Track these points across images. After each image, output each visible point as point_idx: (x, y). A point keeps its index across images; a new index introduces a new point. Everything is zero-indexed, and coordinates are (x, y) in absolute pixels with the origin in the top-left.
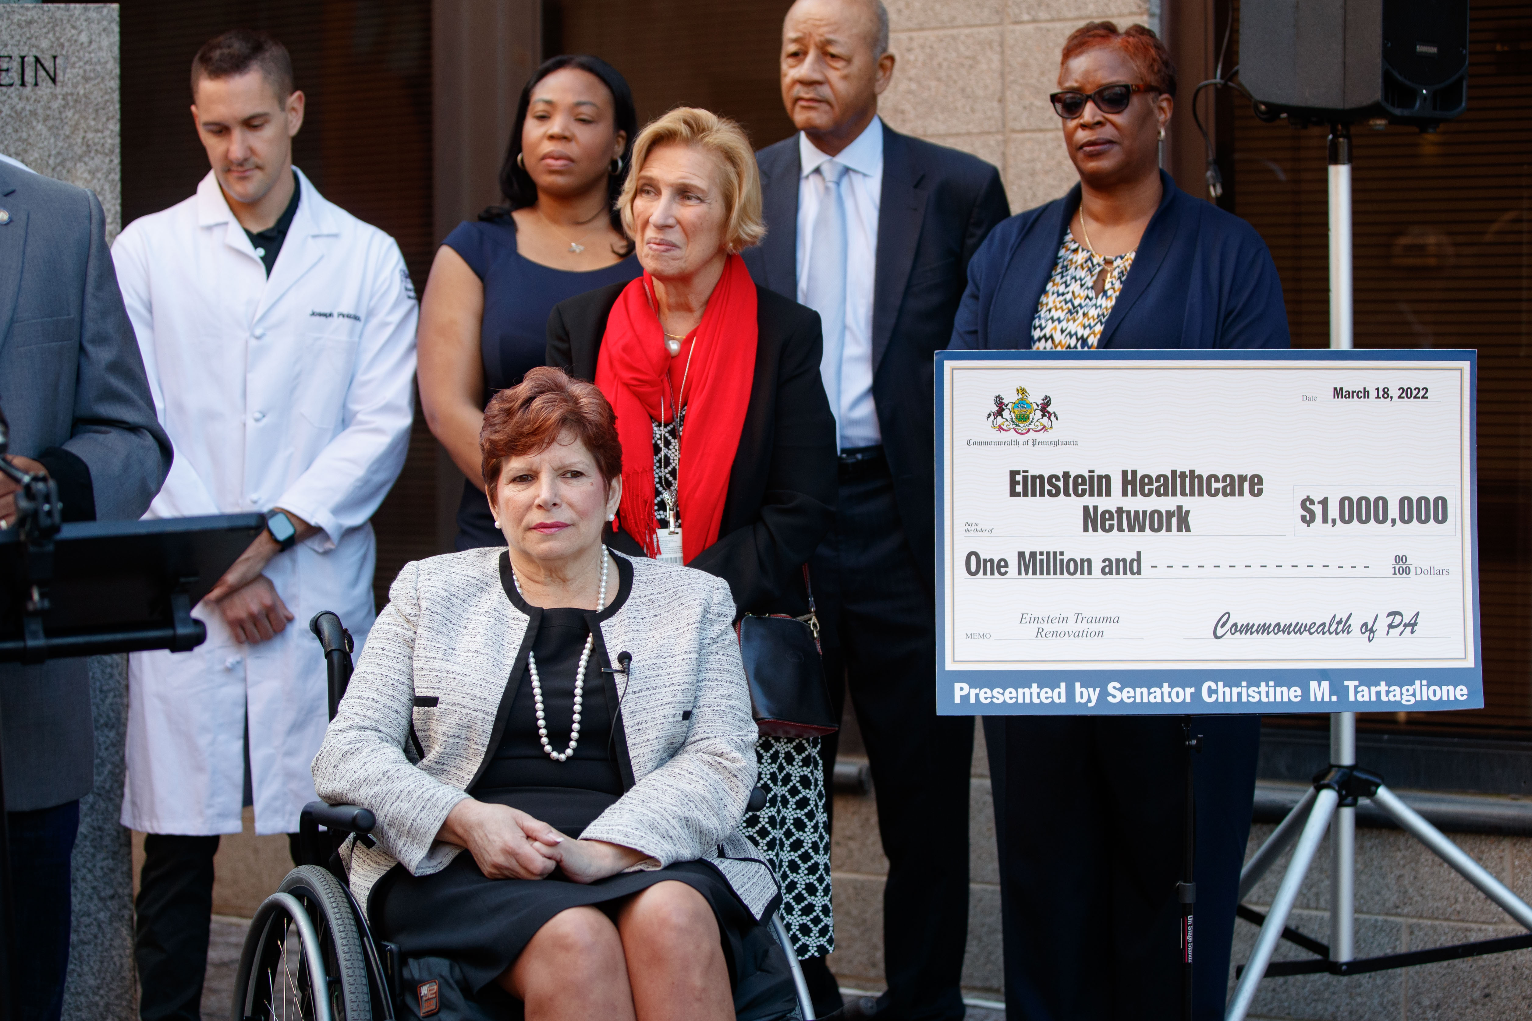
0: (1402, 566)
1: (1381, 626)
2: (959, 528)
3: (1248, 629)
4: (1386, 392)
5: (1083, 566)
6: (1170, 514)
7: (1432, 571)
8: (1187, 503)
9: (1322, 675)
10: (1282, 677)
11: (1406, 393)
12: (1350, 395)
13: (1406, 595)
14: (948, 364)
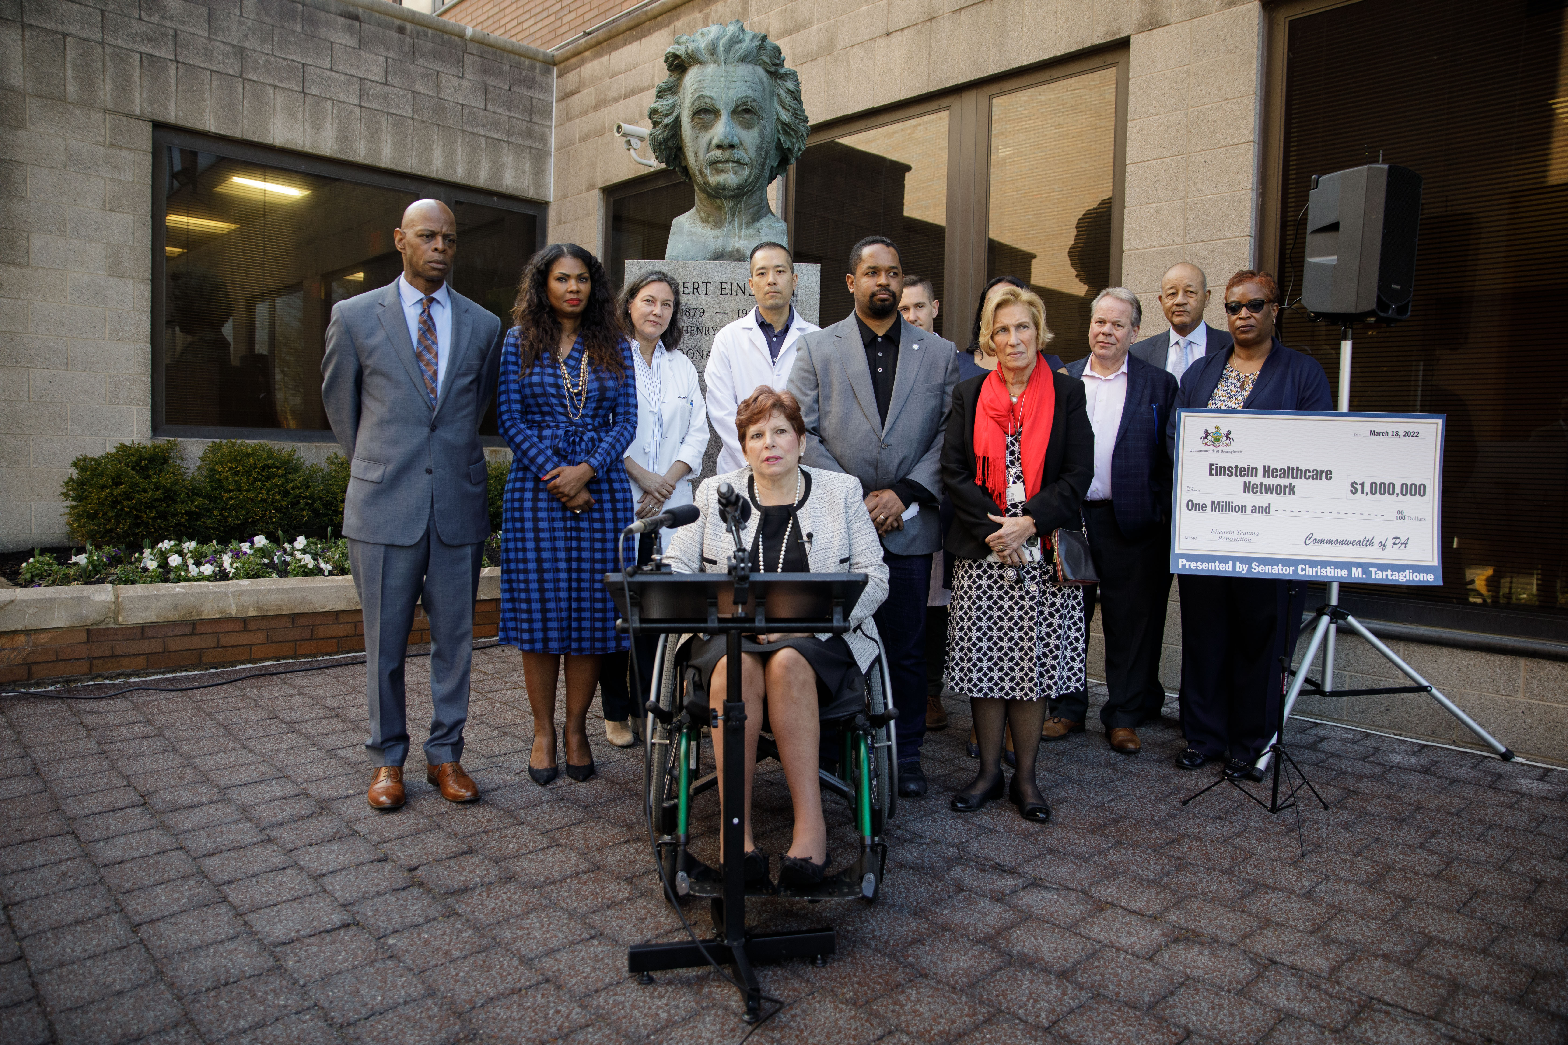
0: (1401, 515)
1: (1389, 543)
2: (1184, 489)
3: (1322, 541)
4: (1397, 434)
5: (1242, 509)
6: (1285, 487)
7: (1417, 519)
8: (1294, 482)
9: (1358, 565)
10: (1338, 565)
11: (1407, 434)
12: (1378, 434)
13: (1403, 530)
14: (1183, 414)
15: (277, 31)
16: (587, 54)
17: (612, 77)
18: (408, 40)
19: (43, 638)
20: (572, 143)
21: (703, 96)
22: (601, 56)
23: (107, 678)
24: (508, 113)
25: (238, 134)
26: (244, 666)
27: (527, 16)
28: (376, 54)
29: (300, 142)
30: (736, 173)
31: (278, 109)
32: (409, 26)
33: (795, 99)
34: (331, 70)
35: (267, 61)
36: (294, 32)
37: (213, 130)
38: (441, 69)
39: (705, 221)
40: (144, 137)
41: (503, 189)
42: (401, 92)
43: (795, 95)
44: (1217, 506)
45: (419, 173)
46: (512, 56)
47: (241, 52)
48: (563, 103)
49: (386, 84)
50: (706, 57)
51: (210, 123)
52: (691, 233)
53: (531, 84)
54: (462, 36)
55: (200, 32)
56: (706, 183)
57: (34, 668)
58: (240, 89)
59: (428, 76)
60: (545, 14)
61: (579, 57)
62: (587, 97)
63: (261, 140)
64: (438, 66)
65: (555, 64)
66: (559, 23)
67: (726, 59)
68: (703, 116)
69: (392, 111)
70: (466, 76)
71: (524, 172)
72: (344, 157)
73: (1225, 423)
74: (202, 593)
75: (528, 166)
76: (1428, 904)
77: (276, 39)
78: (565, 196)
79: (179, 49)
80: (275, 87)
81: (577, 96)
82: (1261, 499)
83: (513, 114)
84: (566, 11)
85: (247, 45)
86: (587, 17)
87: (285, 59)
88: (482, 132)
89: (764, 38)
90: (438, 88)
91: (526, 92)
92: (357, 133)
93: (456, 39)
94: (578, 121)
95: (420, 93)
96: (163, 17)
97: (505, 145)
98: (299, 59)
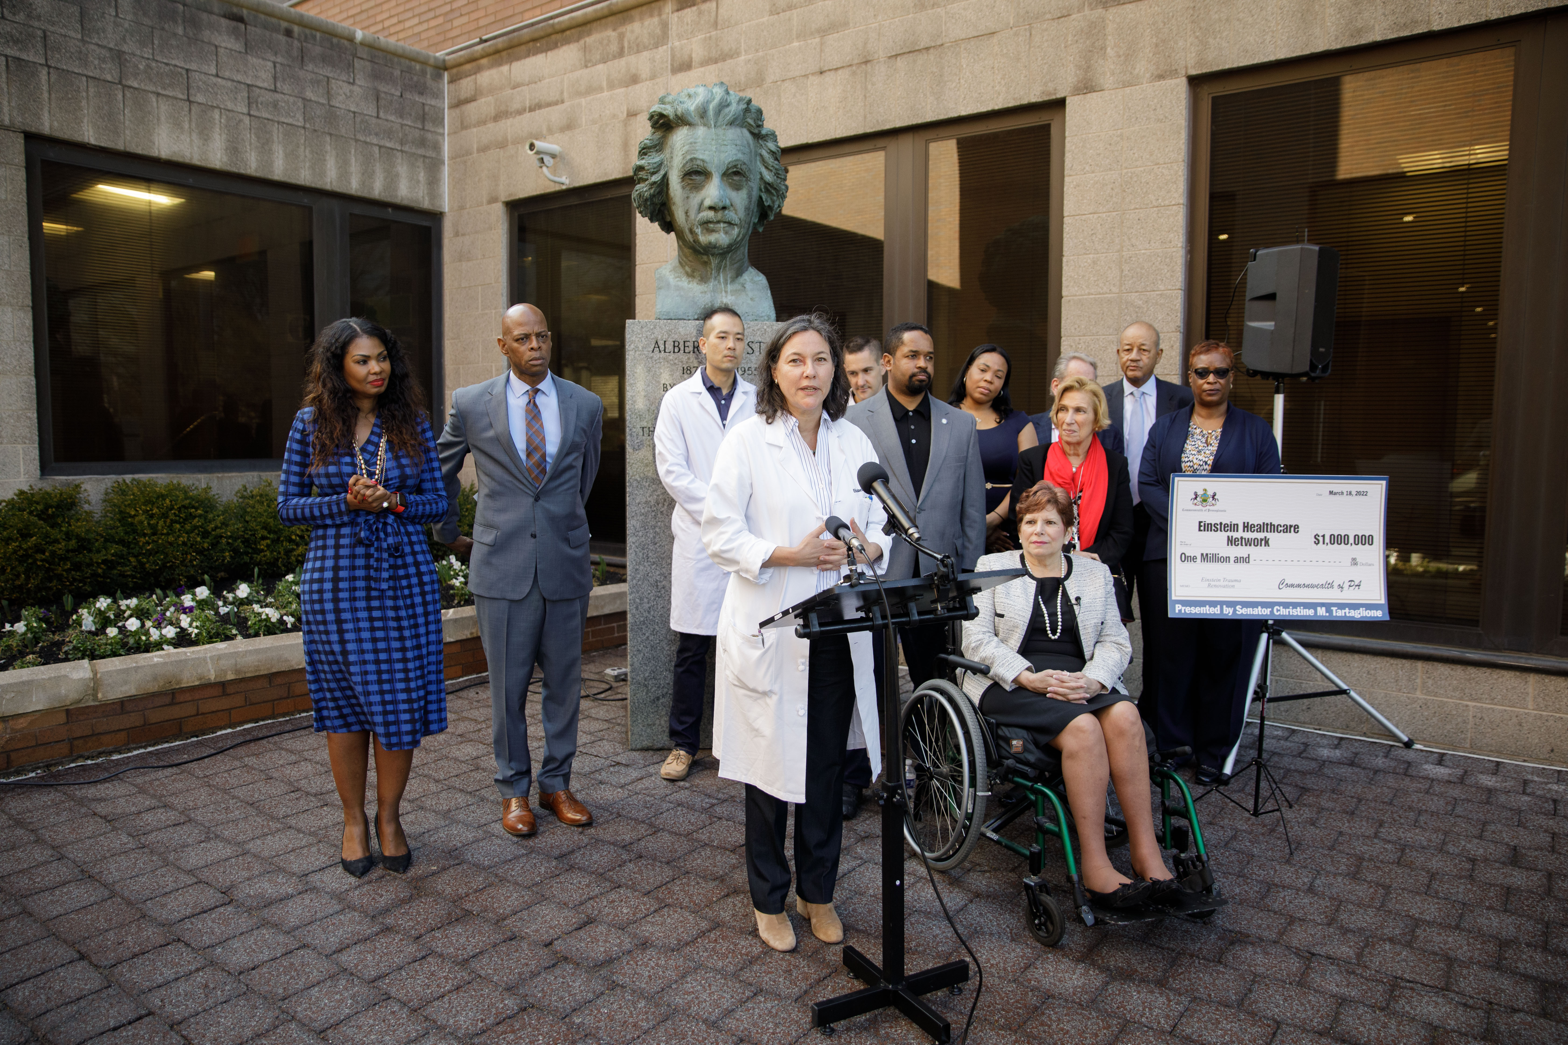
0: (1354, 562)
1: (1346, 586)
2: (1178, 543)
3: (1292, 586)
4: (1350, 493)
5: (1227, 559)
6: (1261, 540)
7: (1367, 565)
8: (1269, 535)
9: (1322, 605)
10: (1306, 605)
11: (1359, 493)
12: (1335, 494)
13: (1356, 574)
14: (1176, 479)
15: (157, 33)
16: (484, 61)
17: (514, 88)
18: (296, 44)
19: (22, 723)
20: (468, 153)
21: (695, 159)
22: (501, 65)
23: (88, 758)
24: (400, 120)
25: (120, 146)
26: (224, 732)
27: (410, 14)
28: (263, 59)
29: (188, 154)
30: (726, 233)
31: (163, 118)
32: (296, 29)
33: (776, 159)
34: (217, 76)
35: (148, 66)
36: (175, 35)
37: (93, 141)
38: (331, 75)
39: (691, 275)
40: (15, 149)
41: (398, 201)
42: (291, 99)
43: (776, 155)
44: (1205, 557)
45: (313, 185)
46: (403, 60)
47: (119, 57)
48: (457, 111)
49: (275, 91)
50: (696, 119)
51: (89, 135)
52: (678, 288)
53: (422, 90)
54: (351, 39)
55: (72, 34)
56: (696, 241)
57: (13, 756)
58: (120, 96)
59: (318, 82)
61: (474, 64)
62: (484, 106)
63: (145, 153)
64: (327, 71)
65: (446, 69)
66: (448, 26)
67: (716, 123)
68: (694, 177)
69: (283, 119)
70: (357, 81)
71: (418, 182)
72: (234, 170)
74: (181, 661)
75: (422, 176)
76: (1403, 889)
77: (156, 42)
78: (462, 208)
79: (49, 53)
80: (158, 94)
81: (473, 104)
82: (1241, 551)
83: (405, 122)
84: (457, 14)
85: (125, 48)
86: (482, 22)
87: (167, 64)
88: (375, 141)
89: (749, 102)
90: (329, 94)
91: (417, 98)
92: (247, 144)
93: (346, 42)
94: (475, 130)
95: (310, 100)
96: (29, 16)
97: (399, 154)
98: (182, 64)
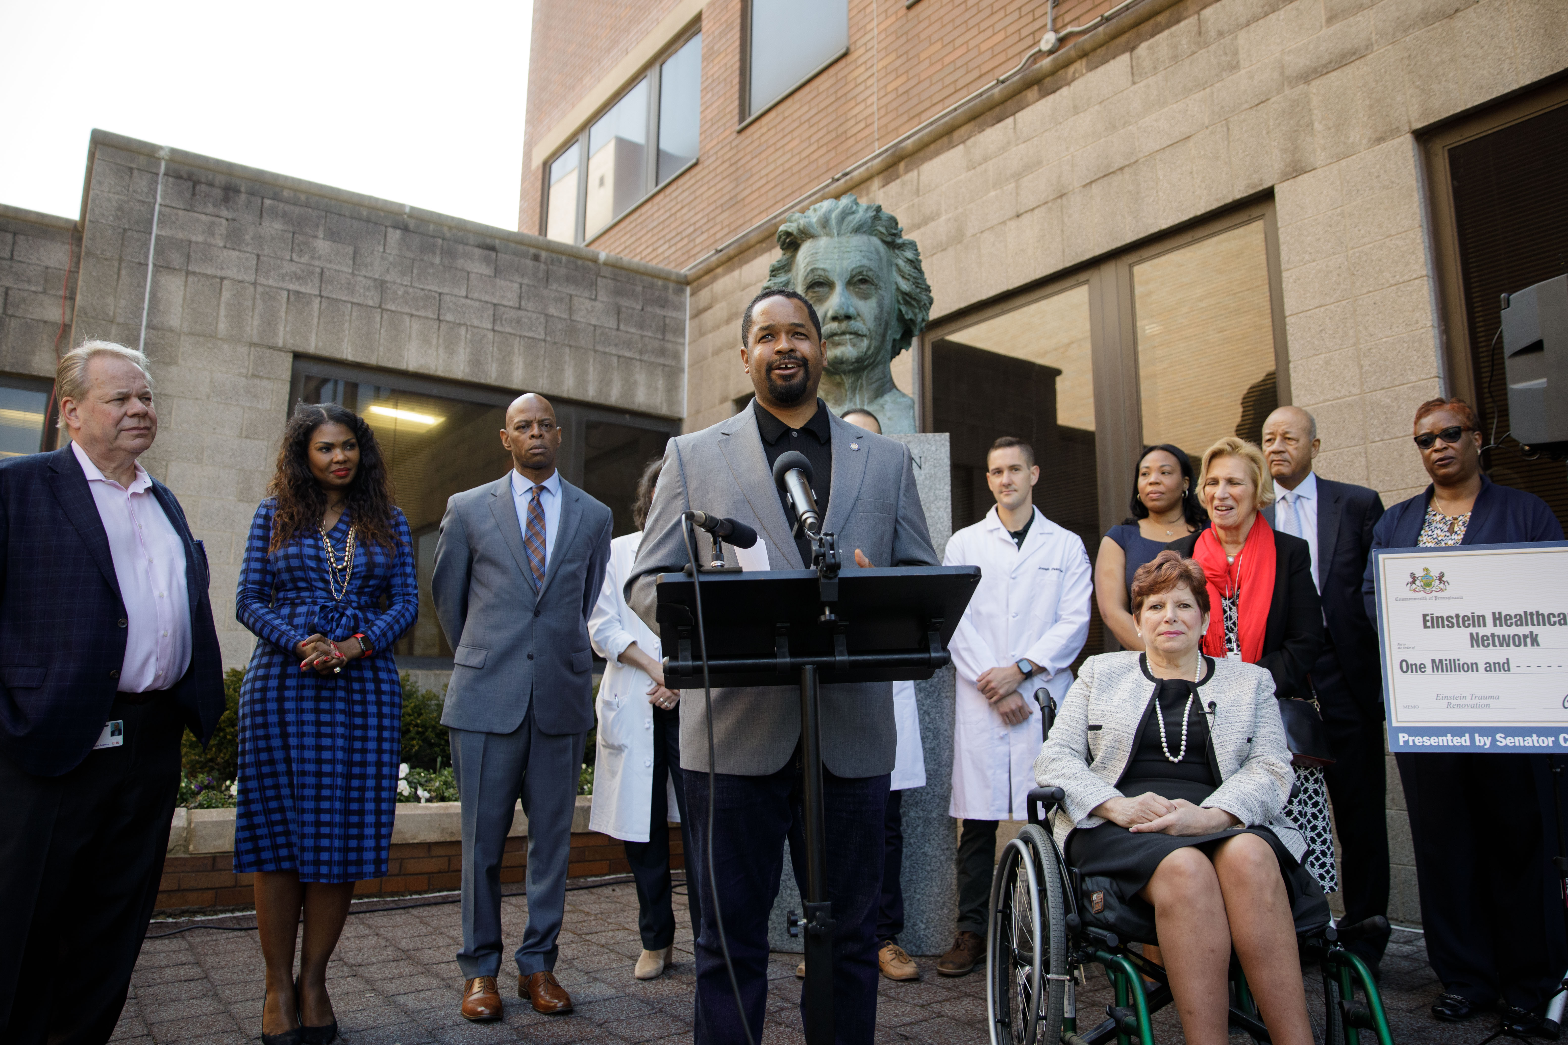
2: (1394, 646)
5: (1473, 667)
6: (1525, 637)
8: (1536, 630)
15: (416, 264)
16: (719, 270)
17: (743, 290)
18: (543, 267)
20: (705, 358)
21: (816, 269)
22: (733, 270)
23: (170, 916)
24: (640, 332)
25: (374, 361)
27: (662, 242)
28: (511, 281)
29: (434, 367)
30: (854, 345)
31: (414, 336)
32: (543, 254)
33: (916, 268)
34: (467, 297)
35: (406, 292)
36: (432, 264)
37: (350, 358)
38: (573, 293)
40: (284, 367)
41: (634, 407)
42: (534, 316)
43: (915, 264)
44: (1438, 665)
46: (645, 278)
47: (381, 285)
48: (696, 320)
49: (520, 308)
50: (818, 230)
51: (347, 352)
53: (664, 303)
54: (595, 261)
55: (345, 269)
58: (378, 319)
59: (561, 300)
60: (679, 238)
61: (711, 275)
62: (719, 311)
64: (571, 290)
65: (688, 283)
66: (691, 245)
67: (838, 231)
68: (817, 289)
69: (525, 334)
70: (599, 298)
71: (657, 389)
72: (475, 379)
73: (1435, 563)
75: (660, 383)
77: (415, 271)
78: (698, 412)
79: (324, 285)
80: (412, 315)
81: (710, 312)
82: (1497, 654)
83: (645, 333)
84: (699, 232)
85: (388, 278)
86: (720, 235)
87: (422, 289)
88: (614, 351)
89: (879, 209)
90: (571, 310)
91: (659, 311)
92: (489, 356)
93: (590, 264)
94: (710, 336)
95: (552, 316)
96: (312, 258)
97: (638, 363)
98: (436, 289)
